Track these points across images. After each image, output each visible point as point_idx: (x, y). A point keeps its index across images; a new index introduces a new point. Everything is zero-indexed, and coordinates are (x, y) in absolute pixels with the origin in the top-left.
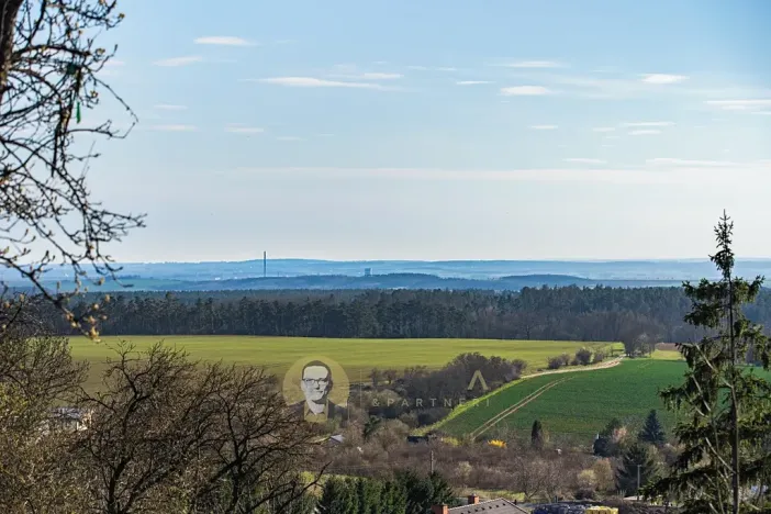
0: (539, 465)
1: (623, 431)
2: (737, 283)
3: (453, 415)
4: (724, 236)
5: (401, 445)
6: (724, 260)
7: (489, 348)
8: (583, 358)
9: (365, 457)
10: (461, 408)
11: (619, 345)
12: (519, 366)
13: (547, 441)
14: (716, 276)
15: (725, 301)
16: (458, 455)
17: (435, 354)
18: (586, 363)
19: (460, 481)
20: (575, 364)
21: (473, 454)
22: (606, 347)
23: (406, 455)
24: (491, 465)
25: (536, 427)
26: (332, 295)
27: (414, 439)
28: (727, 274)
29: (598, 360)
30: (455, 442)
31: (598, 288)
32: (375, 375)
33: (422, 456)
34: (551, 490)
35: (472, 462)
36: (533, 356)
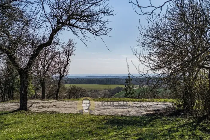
3: (115, 95)
4: (129, 75)
6: (129, 77)
7: (120, 86)
10: (117, 94)
11: (138, 86)
17: (113, 87)
26: (100, 79)
29: (135, 88)
32: (105, 89)
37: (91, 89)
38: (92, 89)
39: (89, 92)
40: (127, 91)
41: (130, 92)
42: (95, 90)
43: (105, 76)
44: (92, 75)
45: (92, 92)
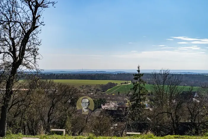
0: (119, 97)
1: (130, 93)
2: (140, 74)
3: (107, 91)
4: (139, 68)
5: (100, 94)
6: (139, 71)
7: (112, 81)
8: (126, 83)
9: (95, 96)
11: (130, 81)
12: (117, 84)
13: (120, 94)
14: (137, 73)
15: (139, 76)
16: (108, 96)
18: (126, 84)
19: (108, 100)
20: (124, 84)
21: (110, 96)
22: (129, 81)
23: (101, 96)
24: (112, 97)
25: (119, 92)
26: (92, 74)
27: (102, 94)
28: (139, 73)
29: (128, 83)
30: (108, 94)
31: (128, 73)
32: (97, 85)
33: (103, 96)
34: (120, 101)
35: (110, 97)
36: (119, 82)
37: (82, 85)
38: (84, 85)
39: (80, 87)
40: (135, 91)
41: (139, 92)
42: (86, 86)
43: (97, 72)
44: (84, 71)
45: (84, 87)
